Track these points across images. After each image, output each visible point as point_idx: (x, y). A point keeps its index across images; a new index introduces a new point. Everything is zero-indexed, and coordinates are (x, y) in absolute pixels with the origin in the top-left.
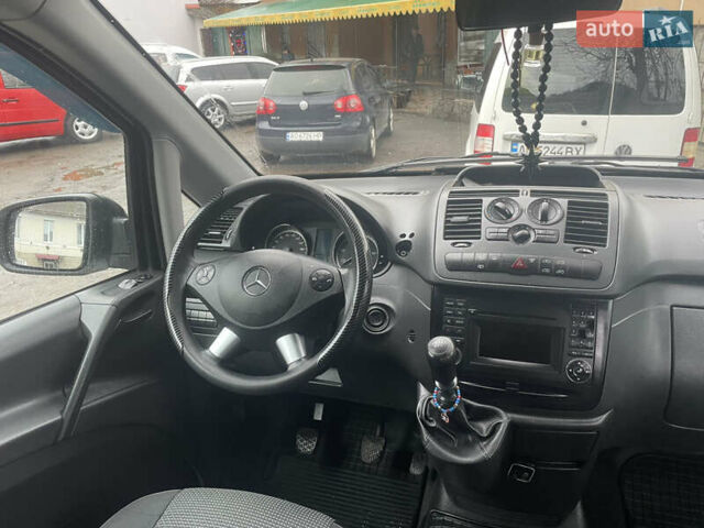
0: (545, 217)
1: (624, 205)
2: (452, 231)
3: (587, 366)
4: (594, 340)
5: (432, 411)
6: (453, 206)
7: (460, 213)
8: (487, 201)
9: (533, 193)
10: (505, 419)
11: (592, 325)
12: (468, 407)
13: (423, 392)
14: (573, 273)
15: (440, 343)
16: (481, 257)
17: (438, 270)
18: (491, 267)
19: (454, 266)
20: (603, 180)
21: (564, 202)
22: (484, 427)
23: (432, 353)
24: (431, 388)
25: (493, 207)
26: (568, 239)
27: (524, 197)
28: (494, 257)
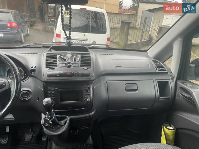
0: (75, 60)
1: (94, 57)
2: (48, 65)
3: (89, 99)
4: (90, 92)
5: (46, 121)
6: (48, 58)
7: (50, 59)
8: (58, 56)
9: (71, 53)
10: (68, 118)
11: (89, 88)
12: (57, 118)
13: (43, 116)
14: (83, 75)
15: (47, 100)
16: (58, 72)
17: (45, 78)
18: (61, 75)
19: (50, 76)
20: (89, 50)
21: (79, 56)
22: (63, 122)
23: (44, 104)
24: (45, 114)
25: (60, 57)
26: (81, 66)
27: (69, 55)
28: (62, 72)
